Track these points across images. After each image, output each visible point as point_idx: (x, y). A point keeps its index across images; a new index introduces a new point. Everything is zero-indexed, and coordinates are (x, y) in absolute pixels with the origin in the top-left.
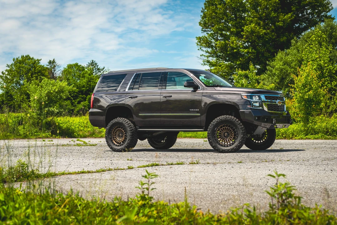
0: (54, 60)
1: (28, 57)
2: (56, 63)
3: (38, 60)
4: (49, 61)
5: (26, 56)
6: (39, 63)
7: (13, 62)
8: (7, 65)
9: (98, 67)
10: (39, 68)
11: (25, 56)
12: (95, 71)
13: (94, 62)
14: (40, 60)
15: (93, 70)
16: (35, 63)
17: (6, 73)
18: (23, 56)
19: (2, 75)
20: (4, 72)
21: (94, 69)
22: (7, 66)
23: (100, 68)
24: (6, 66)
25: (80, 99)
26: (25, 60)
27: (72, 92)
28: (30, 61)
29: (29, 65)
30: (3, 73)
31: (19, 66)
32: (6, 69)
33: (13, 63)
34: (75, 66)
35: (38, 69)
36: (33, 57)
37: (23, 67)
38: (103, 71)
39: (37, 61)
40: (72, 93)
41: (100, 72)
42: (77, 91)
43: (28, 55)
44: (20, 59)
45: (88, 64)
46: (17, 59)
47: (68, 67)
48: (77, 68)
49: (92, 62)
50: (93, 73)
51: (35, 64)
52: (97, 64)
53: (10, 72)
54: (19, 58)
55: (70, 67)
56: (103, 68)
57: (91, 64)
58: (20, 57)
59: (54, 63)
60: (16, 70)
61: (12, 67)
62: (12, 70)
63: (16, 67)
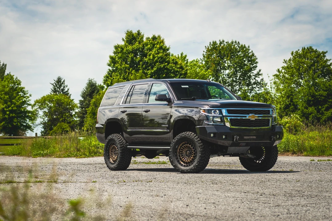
1: (310, 50)
3: (324, 53)
5: (308, 48)
6: (324, 56)
8: (284, 60)
10: (324, 63)
11: (306, 48)
14: (325, 53)
16: (319, 56)
17: (283, 71)
19: (278, 74)
20: (280, 70)
22: (284, 62)
24: (283, 62)
26: (307, 53)
28: (313, 54)
29: (311, 59)
30: (279, 71)
31: (298, 61)
33: (292, 58)
35: (321, 64)
36: (316, 49)
37: (304, 63)
39: (322, 55)
43: (311, 47)
44: (300, 52)
46: (297, 52)
53: (287, 68)
54: (299, 51)
58: (301, 50)
60: (294, 67)
61: (290, 63)
62: (291, 66)
63: (295, 62)
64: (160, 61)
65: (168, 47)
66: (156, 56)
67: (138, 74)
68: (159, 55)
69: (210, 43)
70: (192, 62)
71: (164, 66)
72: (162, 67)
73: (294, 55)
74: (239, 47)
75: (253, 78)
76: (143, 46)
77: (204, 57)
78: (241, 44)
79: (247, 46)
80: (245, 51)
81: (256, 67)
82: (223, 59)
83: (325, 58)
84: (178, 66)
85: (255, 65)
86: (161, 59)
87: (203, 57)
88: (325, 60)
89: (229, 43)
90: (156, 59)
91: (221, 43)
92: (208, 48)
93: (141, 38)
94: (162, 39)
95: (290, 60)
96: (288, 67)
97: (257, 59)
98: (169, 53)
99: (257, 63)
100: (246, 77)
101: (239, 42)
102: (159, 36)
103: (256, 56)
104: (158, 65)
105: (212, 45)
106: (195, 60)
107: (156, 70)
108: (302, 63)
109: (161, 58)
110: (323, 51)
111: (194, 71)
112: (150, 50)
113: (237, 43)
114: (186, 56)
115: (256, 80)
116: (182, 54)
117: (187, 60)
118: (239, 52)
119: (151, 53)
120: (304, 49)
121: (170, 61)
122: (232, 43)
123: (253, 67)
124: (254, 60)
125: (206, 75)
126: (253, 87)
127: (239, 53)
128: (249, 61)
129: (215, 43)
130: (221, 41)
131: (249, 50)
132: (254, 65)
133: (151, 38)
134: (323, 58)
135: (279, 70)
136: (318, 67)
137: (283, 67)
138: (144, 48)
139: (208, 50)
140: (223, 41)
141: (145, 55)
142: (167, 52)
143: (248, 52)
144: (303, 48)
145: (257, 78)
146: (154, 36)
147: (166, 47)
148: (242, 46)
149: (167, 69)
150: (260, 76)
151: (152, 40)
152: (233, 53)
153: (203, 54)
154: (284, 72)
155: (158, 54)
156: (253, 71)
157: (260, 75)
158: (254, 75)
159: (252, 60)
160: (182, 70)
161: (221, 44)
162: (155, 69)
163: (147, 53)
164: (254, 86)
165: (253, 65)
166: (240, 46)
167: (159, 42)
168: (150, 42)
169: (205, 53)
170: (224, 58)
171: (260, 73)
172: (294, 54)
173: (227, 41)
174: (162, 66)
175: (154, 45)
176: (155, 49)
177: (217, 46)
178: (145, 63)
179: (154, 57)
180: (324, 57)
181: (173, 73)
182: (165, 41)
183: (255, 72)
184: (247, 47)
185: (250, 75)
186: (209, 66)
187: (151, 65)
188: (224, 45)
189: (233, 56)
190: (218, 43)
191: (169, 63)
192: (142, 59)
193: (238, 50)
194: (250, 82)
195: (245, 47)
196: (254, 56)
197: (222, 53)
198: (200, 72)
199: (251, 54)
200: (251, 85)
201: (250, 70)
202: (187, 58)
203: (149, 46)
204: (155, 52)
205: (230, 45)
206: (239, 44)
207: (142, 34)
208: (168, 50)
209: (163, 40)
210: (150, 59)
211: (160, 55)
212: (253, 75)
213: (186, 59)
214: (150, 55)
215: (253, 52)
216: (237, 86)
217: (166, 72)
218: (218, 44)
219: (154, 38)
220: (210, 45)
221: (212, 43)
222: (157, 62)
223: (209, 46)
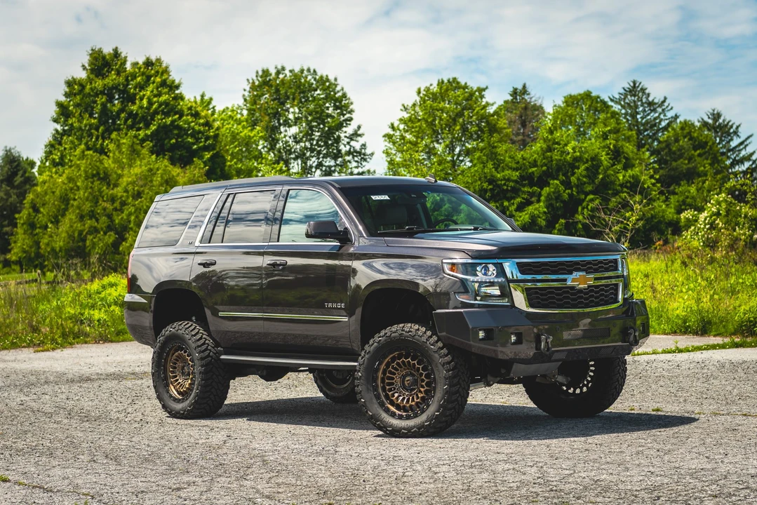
0: (524, 86)
1: (454, 84)
2: (529, 94)
3: (481, 90)
4: (512, 89)
5: (449, 81)
6: (482, 97)
7: (418, 99)
8: (403, 105)
9: (650, 99)
10: (482, 109)
11: (446, 81)
12: (641, 109)
13: (638, 87)
14: (484, 90)
15: (637, 107)
16: (472, 97)
17: (402, 127)
18: (443, 82)
19: (392, 133)
20: (396, 125)
21: (639, 103)
22: (403, 108)
23: (656, 101)
24: (402, 110)
25: (523, 198)
26: (447, 90)
27: (502, 180)
28: (459, 93)
29: (456, 104)
30: (392, 127)
31: (431, 107)
32: (400, 117)
33: (418, 101)
34: (582, 98)
35: (477, 112)
36: (466, 84)
37: (442, 110)
38: (663, 107)
39: (477, 93)
40: (503, 182)
41: (654, 110)
42: (515, 178)
43: (455, 79)
44: (435, 88)
45: (622, 91)
46: (428, 89)
47: (566, 102)
48: (589, 103)
49: (632, 84)
50: (638, 113)
51: (471, 100)
52: (647, 91)
53: (410, 122)
54: (431, 88)
55: (572, 101)
56: (662, 99)
57: (630, 91)
58: (435, 84)
59: (524, 94)
60: (424, 118)
61: (414, 110)
62: (416, 118)
63: (425, 110)
64: (162, 111)
65: (177, 82)
66: (155, 99)
67: (125, 141)
68: (160, 99)
69: (257, 72)
70: (224, 111)
71: (173, 122)
72: (169, 123)
73: (421, 95)
74: (315, 79)
75: (345, 143)
76: (127, 80)
77: (245, 100)
78: (319, 74)
79: (331, 78)
80: (329, 87)
81: (351, 119)
82: (283, 104)
83: (484, 100)
84: (202, 121)
85: (348, 115)
86: (166, 106)
87: (243, 100)
88: (483, 103)
89: (296, 71)
90: (154, 107)
91: (278, 73)
92: (253, 83)
93: (121, 64)
94: (164, 65)
95: (414, 105)
96: (410, 120)
97: (352, 103)
98: (181, 93)
99: (351, 112)
100: (330, 140)
101: (315, 71)
102: (158, 60)
103: (349, 99)
104: (159, 119)
105: (261, 77)
106: (230, 108)
107: (156, 130)
108: (438, 111)
109: (166, 103)
110: (478, 86)
111: (230, 130)
112: (142, 87)
113: (312, 71)
114: (211, 99)
115: (351, 146)
116: (202, 96)
117: (213, 108)
118: (316, 90)
119: (144, 95)
120: (441, 83)
121: (183, 111)
122: (302, 71)
123: (344, 120)
124: (347, 106)
125: (253, 137)
126: (344, 160)
127: (317, 93)
128: (336, 108)
129: (266, 73)
130: (279, 67)
131: (336, 87)
132: (346, 117)
133: (141, 63)
134: (480, 100)
135: (392, 124)
136: (471, 117)
137: (401, 120)
138: (128, 85)
139: (253, 87)
140: (283, 69)
141: (132, 99)
142: (177, 92)
143: (334, 90)
144: (439, 81)
145: (353, 143)
146: (148, 59)
147: (173, 81)
148: (322, 77)
149: (179, 127)
150: (359, 138)
151: (145, 68)
152: (304, 92)
153: (244, 95)
154: (404, 129)
155: (159, 95)
156: (344, 129)
157: (360, 135)
158: (348, 135)
159: (343, 106)
160: (209, 129)
161: (278, 75)
162: (153, 128)
163: (135, 95)
164: (348, 158)
165: (344, 115)
166: (317, 77)
167: (160, 71)
168: (139, 71)
169: (247, 94)
170: (286, 102)
171: (359, 132)
172: (423, 92)
173: (291, 69)
174: (169, 120)
175: (149, 78)
176: (151, 85)
177: (271, 78)
178: (131, 115)
179: (150, 103)
180: (482, 99)
181: (192, 136)
182: (171, 68)
183: (349, 130)
184: (333, 81)
185: (339, 137)
186: (256, 120)
187: (144, 119)
188: (286, 76)
189: (304, 97)
190: (273, 71)
191: (181, 116)
192: (125, 106)
193: (314, 86)
194: (339, 151)
195: (328, 80)
196: (346, 97)
197: (282, 92)
198: (241, 132)
199: (340, 94)
200: (341, 157)
201: (340, 126)
202: (213, 103)
203: (139, 79)
204: (152, 91)
205: (297, 76)
206: (316, 75)
207: (123, 55)
208: (177, 87)
209: (167, 67)
210: (141, 107)
211: (164, 98)
212: (345, 137)
213: (211, 106)
214: (141, 99)
215: (345, 90)
216: (314, 159)
217: (176, 134)
218: (273, 75)
219: (148, 63)
220: (257, 76)
221: (260, 73)
222: (156, 112)
223: (255, 78)
